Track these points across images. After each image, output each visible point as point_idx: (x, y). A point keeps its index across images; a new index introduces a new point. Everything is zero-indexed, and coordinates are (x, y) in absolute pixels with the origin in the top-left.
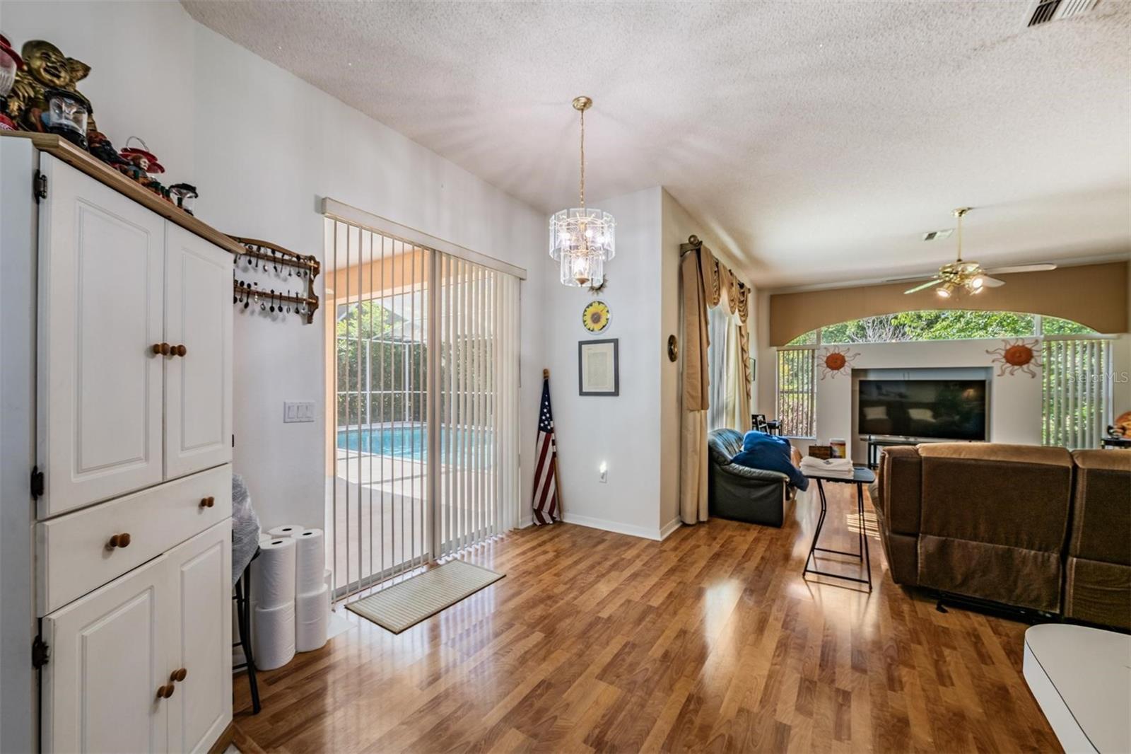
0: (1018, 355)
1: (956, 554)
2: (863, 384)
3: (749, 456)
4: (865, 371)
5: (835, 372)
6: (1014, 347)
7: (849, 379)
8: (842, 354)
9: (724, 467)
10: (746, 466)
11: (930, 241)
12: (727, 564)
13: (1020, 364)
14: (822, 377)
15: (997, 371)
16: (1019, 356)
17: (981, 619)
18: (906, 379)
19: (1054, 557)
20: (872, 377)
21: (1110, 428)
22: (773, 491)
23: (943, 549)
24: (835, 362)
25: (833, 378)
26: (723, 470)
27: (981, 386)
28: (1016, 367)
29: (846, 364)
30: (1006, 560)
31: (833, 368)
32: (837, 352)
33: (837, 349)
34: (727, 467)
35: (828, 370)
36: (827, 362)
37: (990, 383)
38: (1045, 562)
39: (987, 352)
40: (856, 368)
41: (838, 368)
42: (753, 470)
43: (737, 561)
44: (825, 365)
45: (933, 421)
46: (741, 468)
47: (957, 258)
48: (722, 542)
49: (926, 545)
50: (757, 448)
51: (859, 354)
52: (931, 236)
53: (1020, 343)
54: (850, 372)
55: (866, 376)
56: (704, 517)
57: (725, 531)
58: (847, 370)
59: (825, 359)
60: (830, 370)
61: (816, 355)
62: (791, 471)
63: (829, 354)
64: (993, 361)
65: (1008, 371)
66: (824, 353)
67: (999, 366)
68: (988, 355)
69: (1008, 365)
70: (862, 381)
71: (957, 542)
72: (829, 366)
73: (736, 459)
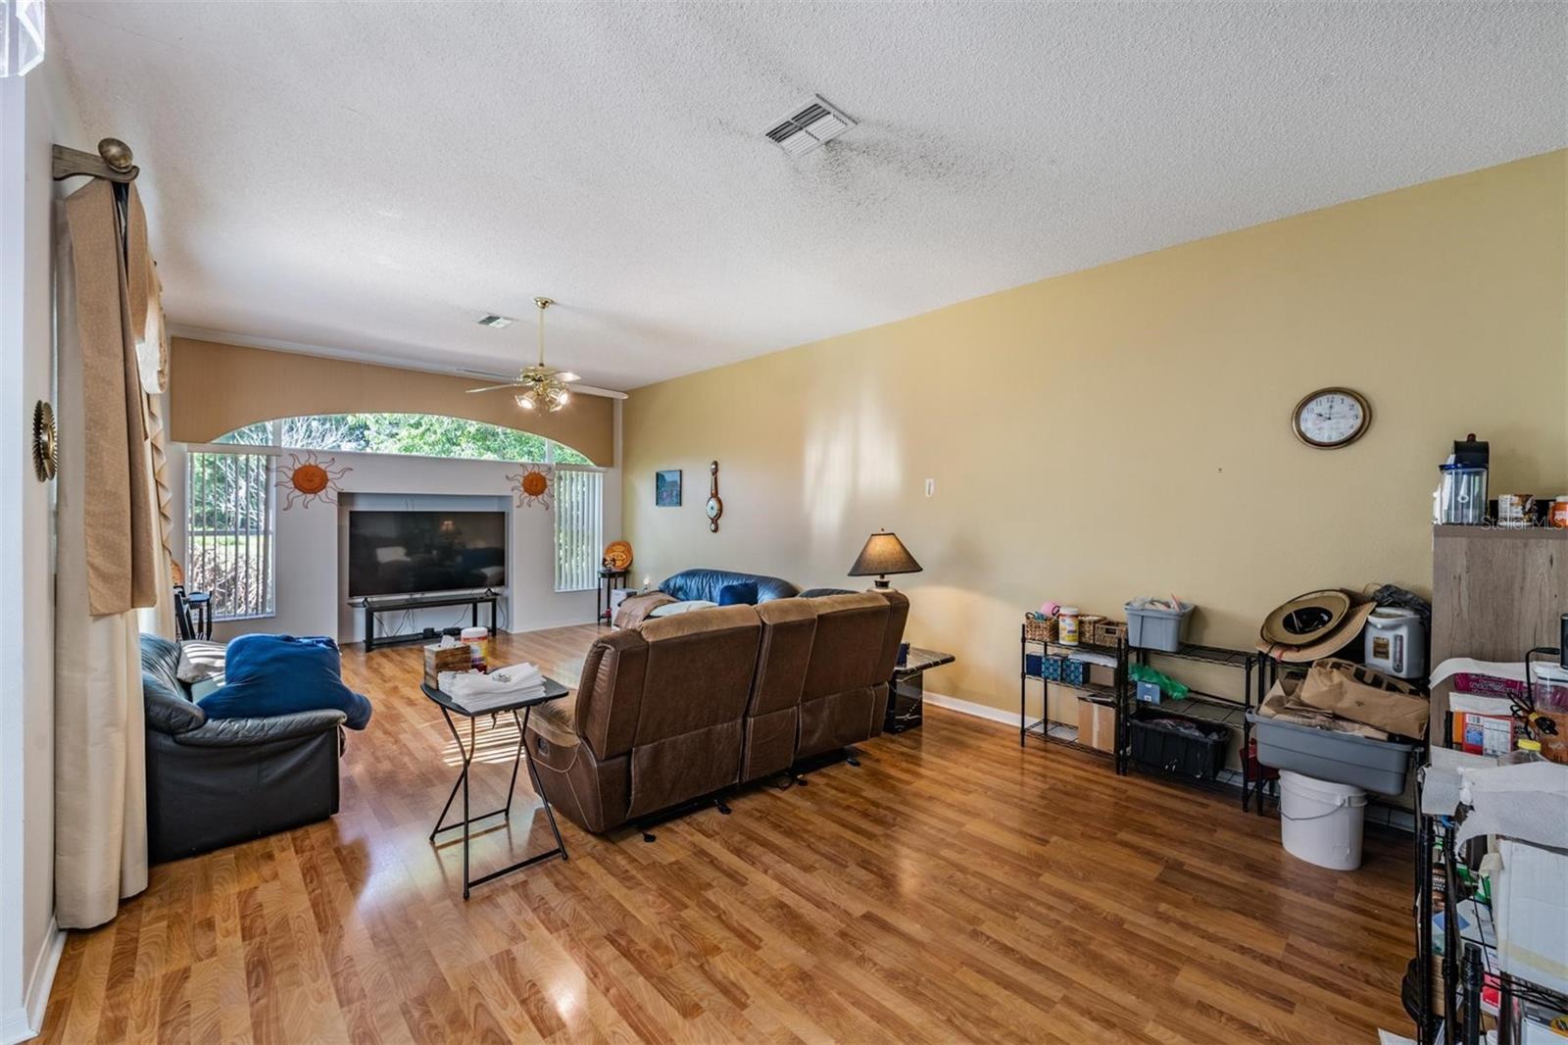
0: (535, 483)
1: (667, 759)
2: (352, 515)
5: (310, 496)
6: (531, 474)
7: (334, 508)
8: (323, 466)
12: (305, 976)
13: (536, 494)
14: (286, 504)
15: (516, 502)
16: (535, 485)
19: (738, 723)
20: (361, 506)
22: (318, 749)
24: (309, 480)
25: (307, 508)
26: (182, 743)
27: (500, 518)
28: (533, 497)
29: (329, 484)
31: (305, 491)
32: (313, 463)
33: (313, 457)
35: (298, 493)
37: (509, 516)
39: (507, 477)
40: (345, 491)
41: (314, 491)
42: (268, 721)
43: (318, 950)
44: (291, 485)
46: (236, 726)
47: (539, 362)
48: (234, 923)
49: (640, 759)
51: (351, 469)
52: (491, 319)
53: (536, 469)
54: (335, 498)
55: (352, 504)
57: (217, 889)
58: (330, 494)
59: (291, 474)
60: (300, 493)
61: (274, 466)
63: (298, 466)
64: (513, 490)
65: (526, 501)
66: (289, 462)
67: (518, 495)
68: (507, 482)
69: (526, 494)
70: (351, 513)
71: (667, 741)
72: (298, 486)
73: (213, 707)
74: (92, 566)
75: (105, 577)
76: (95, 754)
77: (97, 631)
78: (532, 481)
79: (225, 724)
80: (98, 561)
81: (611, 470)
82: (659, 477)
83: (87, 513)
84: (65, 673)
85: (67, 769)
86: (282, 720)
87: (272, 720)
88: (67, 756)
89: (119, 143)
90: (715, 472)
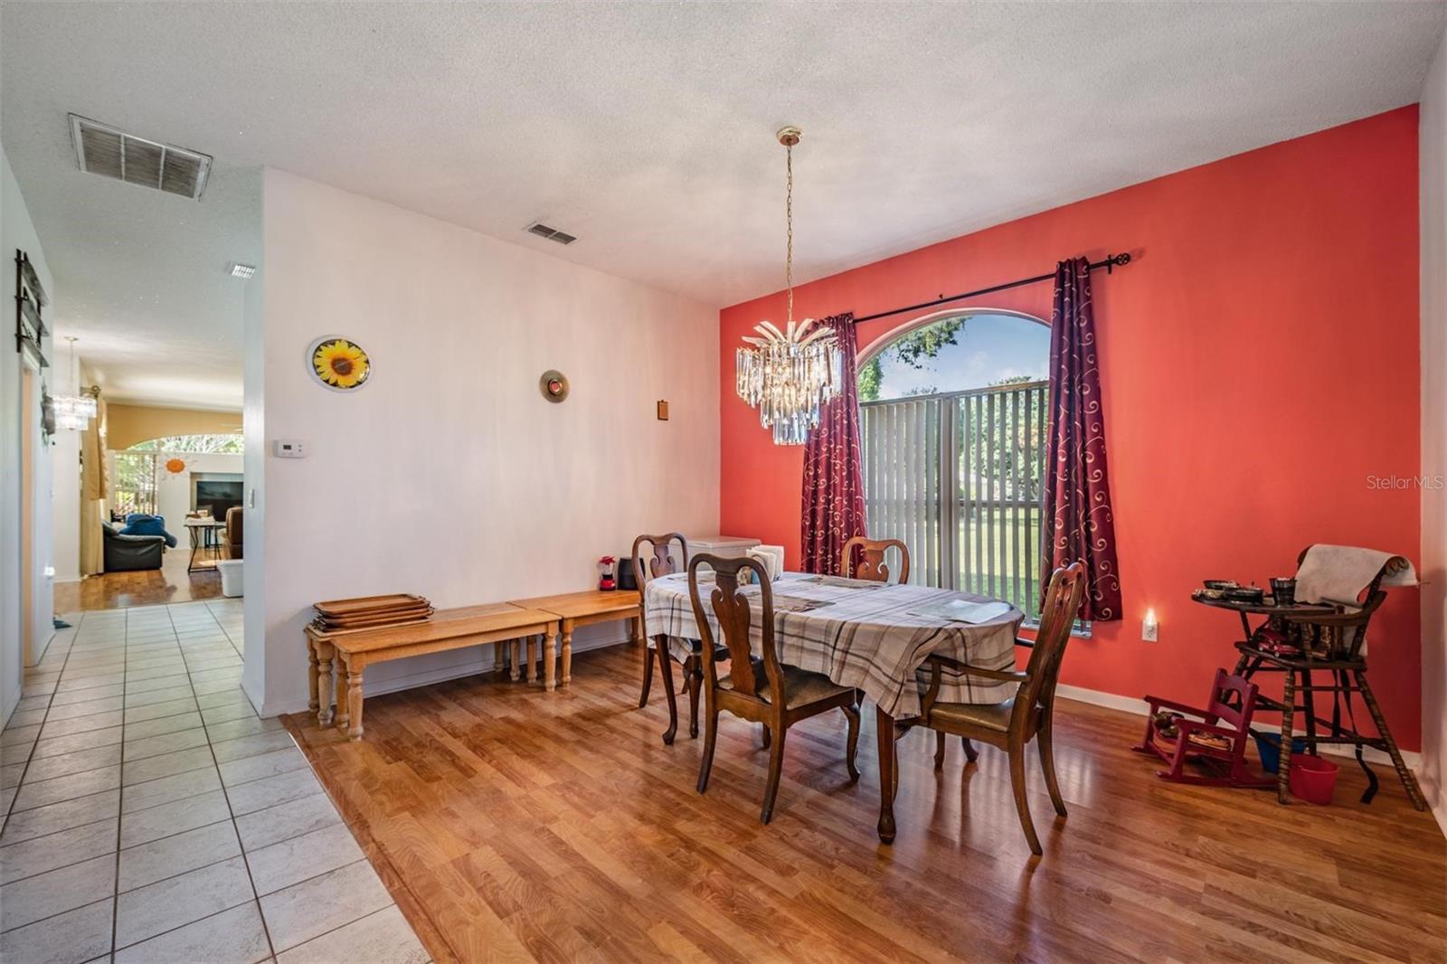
3: (133, 530)
4: (200, 474)
5: (176, 474)
7: (188, 480)
8: (182, 460)
10: (132, 535)
14: (166, 478)
20: (206, 479)
22: (153, 549)
24: (175, 466)
25: (174, 479)
26: (114, 538)
29: (186, 468)
31: (173, 471)
34: (118, 537)
35: (170, 472)
36: (167, 466)
40: (195, 471)
41: (178, 471)
44: (166, 468)
46: (129, 537)
51: (196, 461)
54: (189, 474)
55: (201, 478)
56: (101, 570)
58: (186, 473)
59: (165, 463)
61: (157, 460)
62: (166, 535)
63: (169, 460)
66: (165, 458)
70: (198, 482)
72: (170, 470)
75: (94, 491)
76: (91, 532)
77: (92, 503)
79: (125, 536)
80: (92, 486)
83: (90, 474)
85: (84, 537)
86: (143, 536)
87: (139, 537)
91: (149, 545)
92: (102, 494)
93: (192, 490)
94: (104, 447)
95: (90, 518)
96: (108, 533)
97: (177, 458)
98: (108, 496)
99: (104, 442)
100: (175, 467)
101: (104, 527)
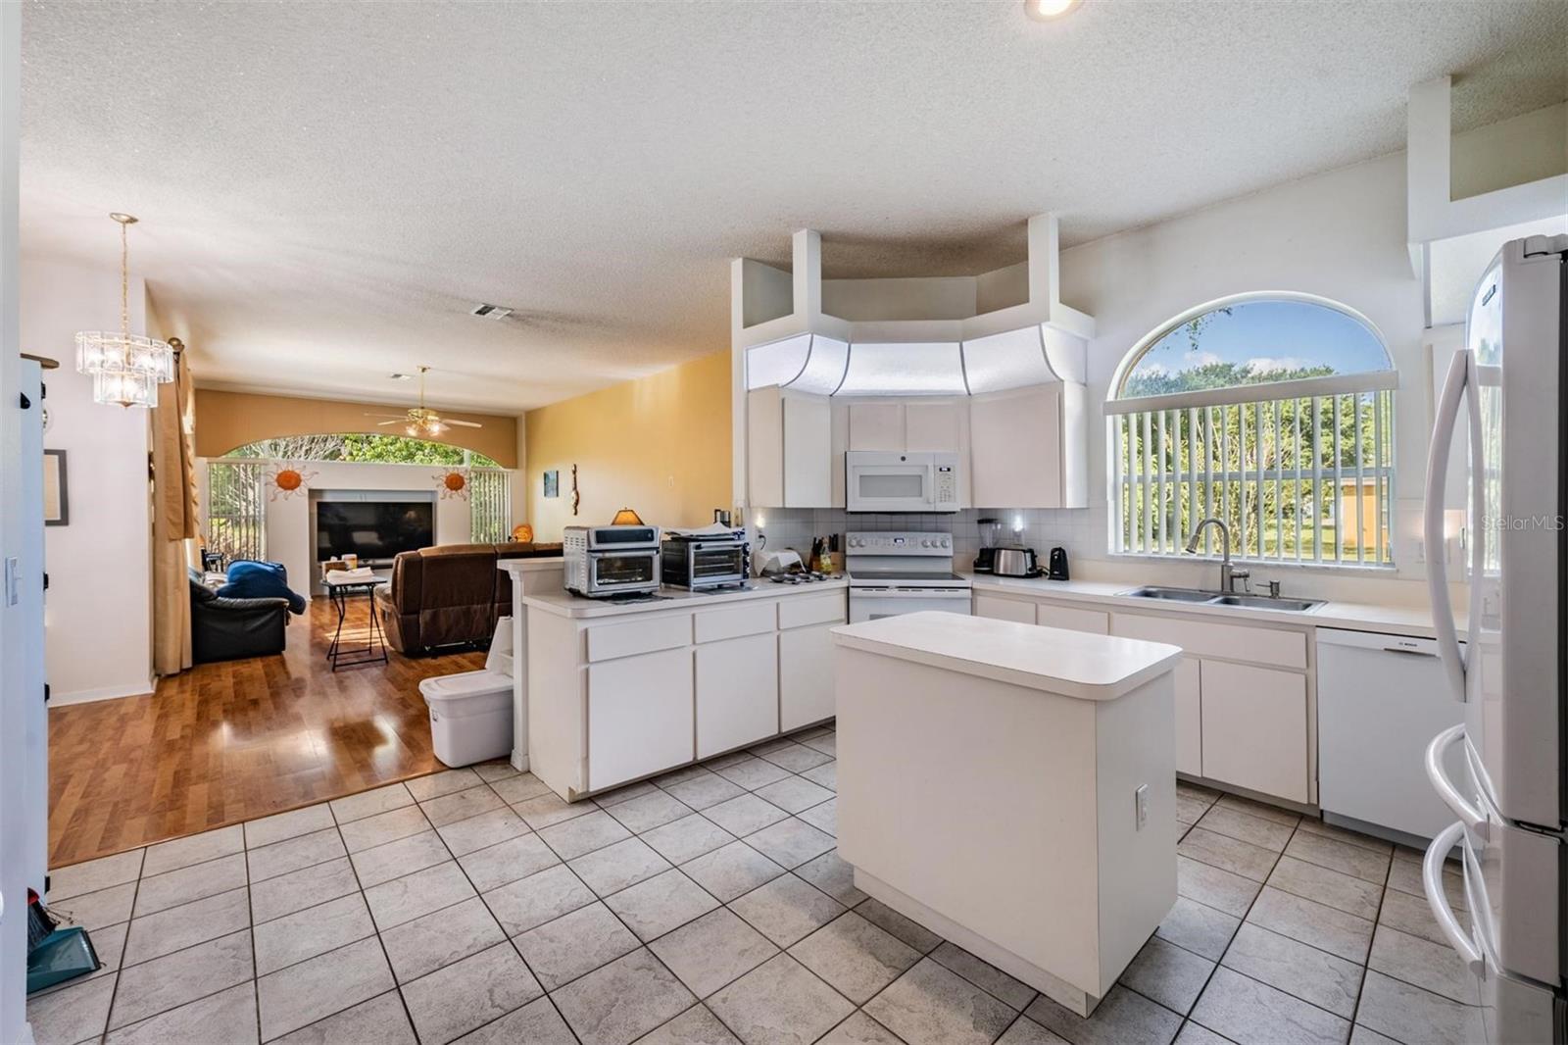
1: (442, 618)
2: (321, 505)
3: (238, 588)
4: (321, 492)
5: (289, 492)
6: (452, 475)
7: (306, 500)
8: (297, 471)
9: (210, 602)
10: (237, 598)
11: (395, 380)
13: (456, 489)
14: (272, 497)
15: (440, 495)
16: (455, 483)
17: (456, 656)
18: (364, 500)
19: (489, 605)
20: (328, 498)
21: (510, 538)
22: (270, 620)
23: (435, 617)
25: (286, 499)
26: (209, 606)
27: (428, 507)
28: (454, 492)
29: (302, 483)
30: (467, 613)
31: (286, 488)
33: (290, 466)
34: (214, 602)
35: (280, 489)
36: (278, 480)
37: (436, 504)
38: (485, 609)
39: (433, 477)
40: (314, 488)
41: (292, 488)
42: (247, 600)
44: (276, 484)
45: (380, 543)
46: (232, 600)
49: (425, 617)
50: (248, 577)
51: (317, 473)
52: (397, 376)
53: (456, 472)
54: (307, 492)
55: (321, 497)
56: (188, 663)
58: (303, 490)
59: (275, 477)
61: (264, 471)
62: (289, 594)
63: (280, 471)
64: (438, 486)
65: (448, 494)
66: (274, 469)
67: (442, 490)
68: (434, 481)
69: (448, 490)
70: (318, 503)
71: (442, 610)
72: (280, 485)
73: (220, 593)
74: (168, 518)
75: (174, 524)
76: (170, 598)
77: (171, 547)
78: (452, 480)
79: (227, 599)
80: (171, 517)
81: (515, 471)
82: (546, 476)
83: (167, 497)
84: (158, 564)
85: (159, 605)
86: (255, 600)
87: (250, 600)
88: (159, 600)
89: (178, 340)
90: (574, 472)
91: (266, 614)
92: (188, 532)
93: (311, 514)
94: (191, 452)
95: (170, 572)
96: (198, 594)
97: (290, 469)
98: (197, 530)
99: (190, 442)
100: (289, 481)
101: (193, 585)
